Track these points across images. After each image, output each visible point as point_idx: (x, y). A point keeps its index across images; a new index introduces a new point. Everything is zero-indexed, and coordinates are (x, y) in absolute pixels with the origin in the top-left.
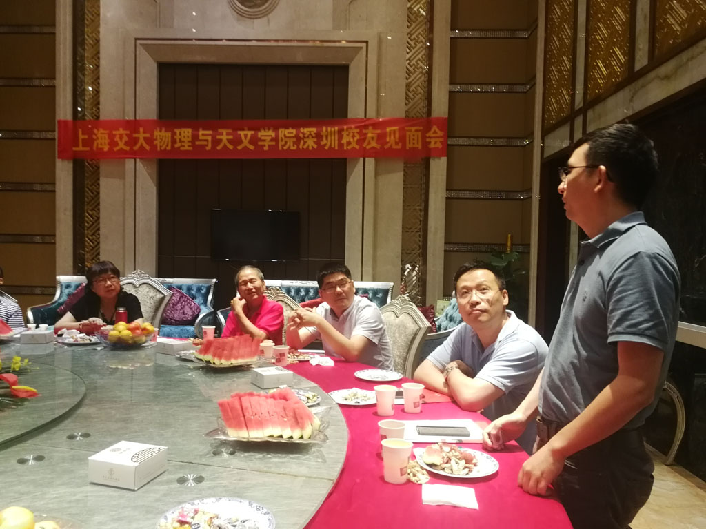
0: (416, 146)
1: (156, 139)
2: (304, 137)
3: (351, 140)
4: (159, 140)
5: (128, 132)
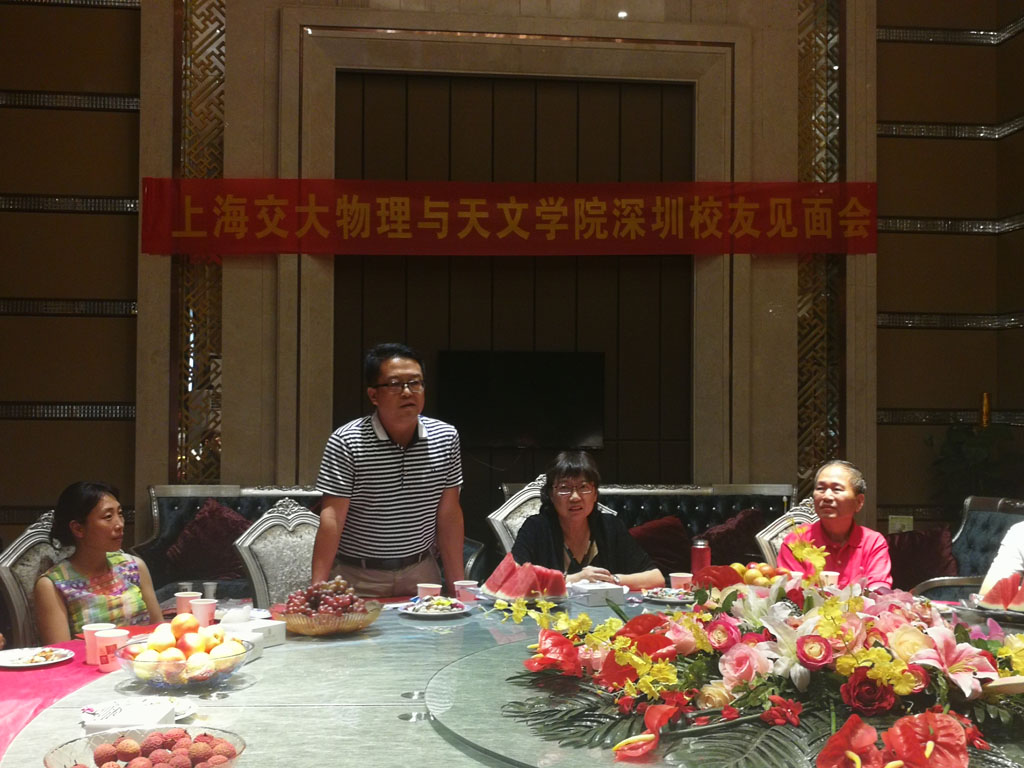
1: (341, 217)
2: (622, 216)
3: (708, 221)
4: (346, 219)
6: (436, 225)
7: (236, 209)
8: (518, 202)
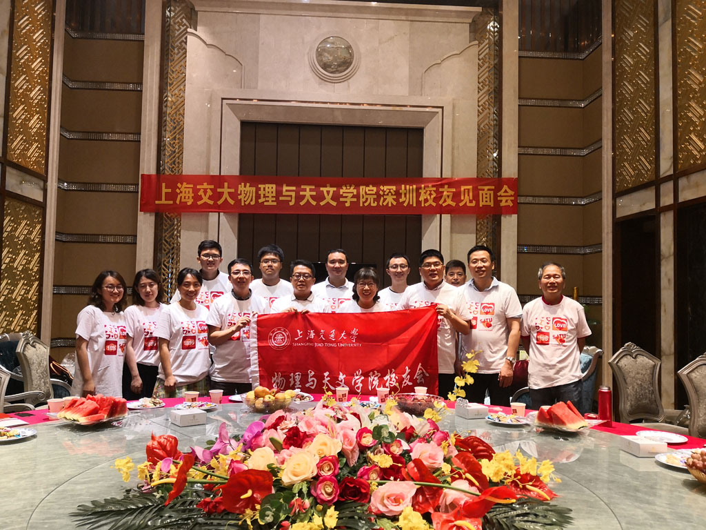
0: (488, 203)
1: (241, 194)
2: (384, 194)
3: (429, 197)
4: (243, 195)
5: (212, 187)
6: (289, 199)
7: (187, 190)
8: (331, 187)
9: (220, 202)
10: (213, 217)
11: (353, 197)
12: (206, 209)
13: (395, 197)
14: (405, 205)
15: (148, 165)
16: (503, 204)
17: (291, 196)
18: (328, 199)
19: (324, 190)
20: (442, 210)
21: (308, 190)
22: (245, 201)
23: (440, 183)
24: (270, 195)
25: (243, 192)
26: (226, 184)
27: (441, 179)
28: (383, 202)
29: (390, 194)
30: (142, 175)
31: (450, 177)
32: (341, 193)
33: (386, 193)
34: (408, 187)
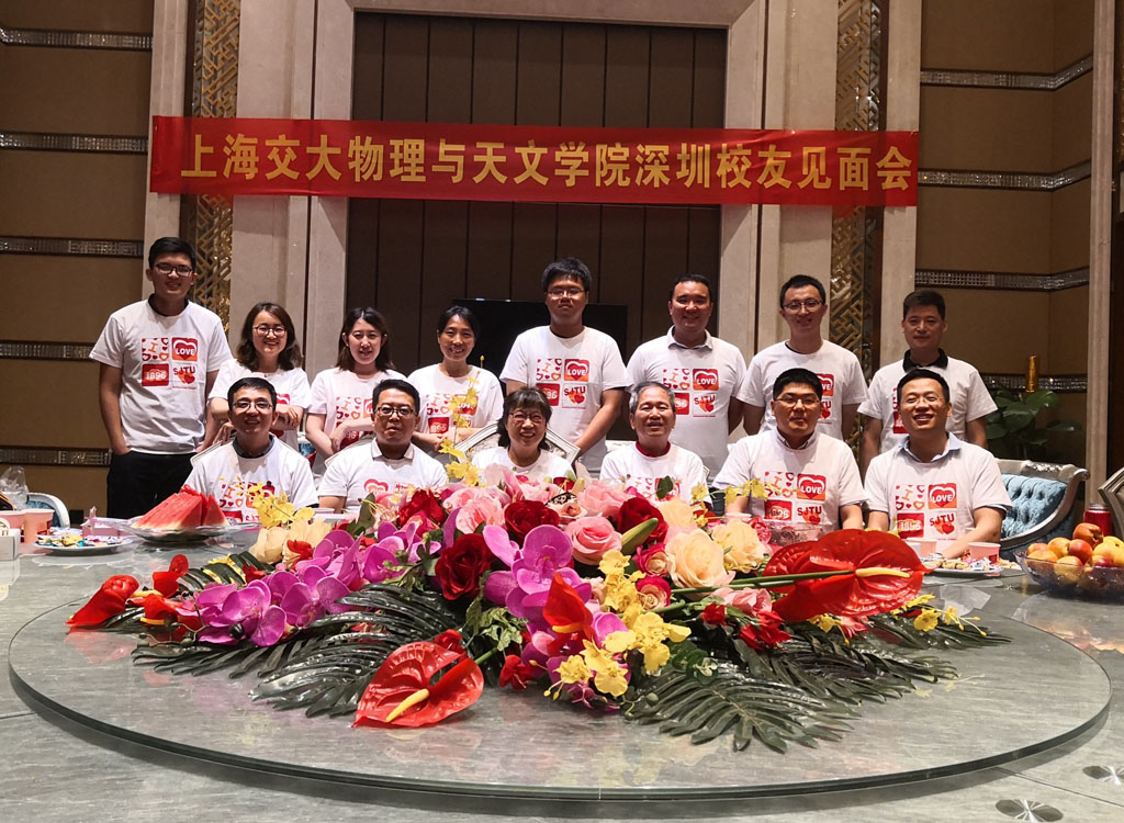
0: (857, 184)
1: (353, 159)
2: (645, 163)
3: (736, 169)
4: (358, 161)
5: (297, 143)
6: (451, 169)
7: (246, 149)
8: (537, 146)
9: (310, 175)
10: (298, 205)
11: (582, 167)
12: (282, 189)
13: (667, 168)
14: (688, 184)
15: (167, 99)
16: (888, 184)
17: (455, 164)
18: (531, 170)
19: (523, 151)
20: (762, 196)
21: (490, 151)
22: (362, 174)
23: (760, 140)
24: (413, 161)
25: (358, 156)
26: (324, 138)
27: (763, 132)
28: (642, 179)
29: (657, 162)
30: (154, 117)
31: (780, 128)
32: (558, 159)
33: (649, 160)
34: (693, 147)
